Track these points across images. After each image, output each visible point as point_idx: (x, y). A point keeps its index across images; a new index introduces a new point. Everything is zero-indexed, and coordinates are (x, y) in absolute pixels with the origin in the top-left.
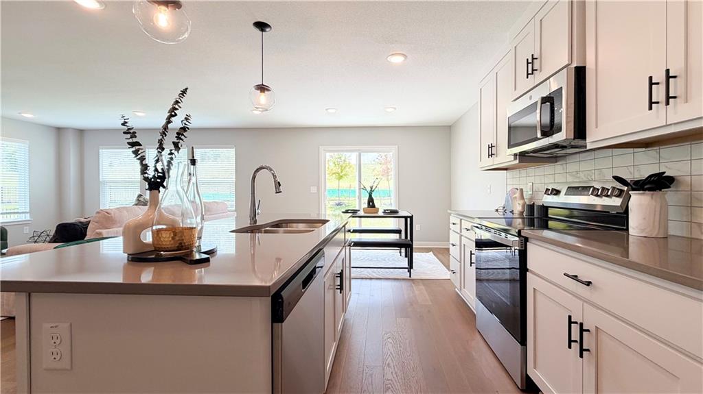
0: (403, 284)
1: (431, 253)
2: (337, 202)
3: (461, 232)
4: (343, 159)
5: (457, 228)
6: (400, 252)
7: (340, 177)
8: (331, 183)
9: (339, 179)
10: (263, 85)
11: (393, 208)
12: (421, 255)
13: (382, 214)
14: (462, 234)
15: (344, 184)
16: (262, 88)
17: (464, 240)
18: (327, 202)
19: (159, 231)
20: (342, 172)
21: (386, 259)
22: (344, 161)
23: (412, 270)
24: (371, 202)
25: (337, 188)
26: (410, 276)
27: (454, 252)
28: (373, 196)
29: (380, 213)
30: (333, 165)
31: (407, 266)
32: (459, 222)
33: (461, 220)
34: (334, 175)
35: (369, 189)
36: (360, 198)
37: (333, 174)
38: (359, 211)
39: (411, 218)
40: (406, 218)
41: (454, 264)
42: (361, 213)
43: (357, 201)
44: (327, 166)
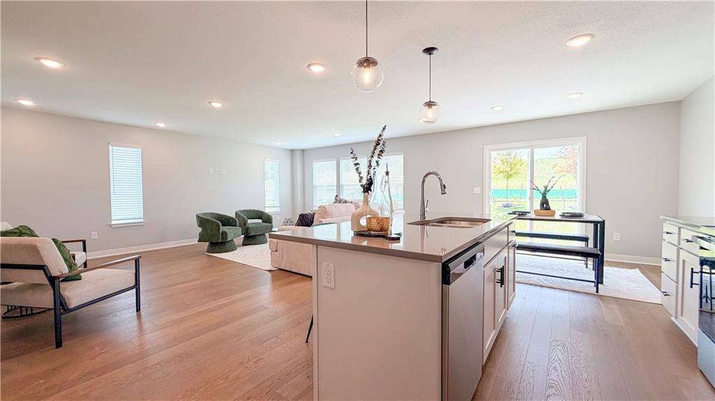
0: (586, 298)
1: (637, 269)
2: (505, 203)
3: (679, 243)
4: (513, 155)
5: (674, 238)
6: (587, 264)
7: (509, 176)
8: (498, 183)
9: (508, 178)
10: (430, 101)
11: (578, 211)
12: (619, 271)
13: (559, 218)
14: (681, 246)
15: (514, 183)
16: (430, 104)
17: (683, 255)
18: (492, 204)
19: (370, 218)
20: (511, 170)
21: (565, 269)
22: (514, 157)
23: (600, 285)
24: (545, 204)
25: (506, 188)
26: (597, 292)
27: (668, 269)
28: (547, 197)
29: (557, 217)
30: (501, 163)
31: (594, 280)
32: (677, 232)
33: (680, 228)
34: (502, 174)
35: (542, 189)
36: (531, 198)
37: (501, 172)
38: (529, 213)
39: (603, 223)
40: (596, 223)
41: (667, 285)
42: (532, 215)
43: (528, 202)
44: (493, 164)
